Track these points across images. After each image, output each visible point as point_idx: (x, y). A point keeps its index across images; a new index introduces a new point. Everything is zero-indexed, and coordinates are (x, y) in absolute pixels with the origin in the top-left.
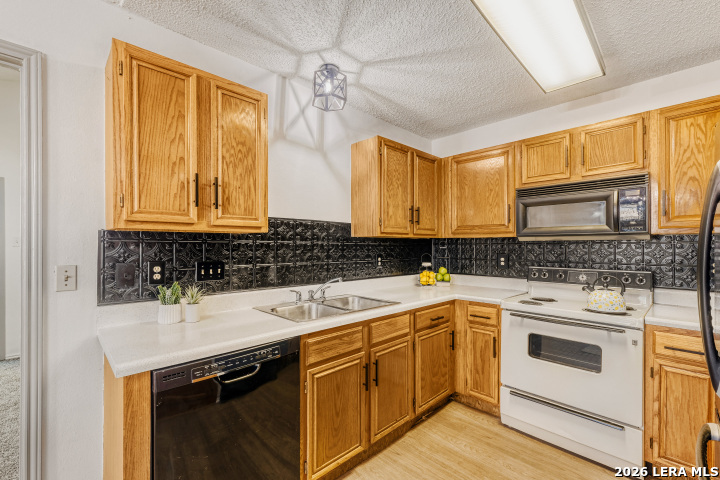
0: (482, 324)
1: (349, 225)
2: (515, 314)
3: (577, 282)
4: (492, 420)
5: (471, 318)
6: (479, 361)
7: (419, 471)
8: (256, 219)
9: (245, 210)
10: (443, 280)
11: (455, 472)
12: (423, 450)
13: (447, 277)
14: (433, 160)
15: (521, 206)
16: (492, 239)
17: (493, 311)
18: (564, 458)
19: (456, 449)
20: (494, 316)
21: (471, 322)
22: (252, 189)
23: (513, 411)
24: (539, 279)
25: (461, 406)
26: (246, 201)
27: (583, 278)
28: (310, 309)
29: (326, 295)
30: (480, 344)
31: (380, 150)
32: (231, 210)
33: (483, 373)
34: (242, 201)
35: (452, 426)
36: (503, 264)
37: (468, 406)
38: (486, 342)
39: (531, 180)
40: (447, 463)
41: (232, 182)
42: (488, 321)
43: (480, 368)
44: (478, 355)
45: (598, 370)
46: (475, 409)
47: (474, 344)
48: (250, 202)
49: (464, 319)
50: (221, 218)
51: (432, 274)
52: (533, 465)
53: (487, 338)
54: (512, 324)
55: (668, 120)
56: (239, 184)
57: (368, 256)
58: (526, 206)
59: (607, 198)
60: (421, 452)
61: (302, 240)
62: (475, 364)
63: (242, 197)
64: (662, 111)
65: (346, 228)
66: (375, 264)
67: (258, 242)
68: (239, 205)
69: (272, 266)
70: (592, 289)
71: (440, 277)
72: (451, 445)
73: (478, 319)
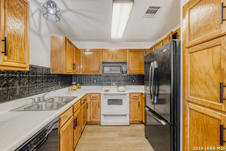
0: (95, 99)
1: (50, 69)
2: (105, 95)
3: (113, 85)
4: (98, 126)
5: (92, 98)
6: (94, 110)
7: (89, 149)
8: (25, 63)
9: (20, 58)
10: (79, 88)
11: (98, 143)
12: (86, 142)
13: (80, 87)
14: (77, 49)
15: (103, 66)
16: (92, 75)
17: (98, 95)
18: (116, 127)
19: (95, 137)
20: (98, 96)
21: (92, 99)
22: (23, 47)
23: (104, 121)
24: (105, 85)
25: (88, 125)
26: (20, 53)
27: (114, 84)
28: (42, 105)
29: (45, 98)
30: (94, 105)
31: (66, 42)
32: (12, 57)
33: (95, 113)
34: (18, 53)
35: (90, 132)
36: (95, 82)
37: (90, 124)
38: (96, 104)
39: (105, 60)
40: (95, 142)
41: (12, 41)
42: (97, 98)
43: (94, 112)
44: (94, 108)
45: (122, 104)
46: (92, 124)
47: (93, 105)
48: (22, 54)
49: (90, 99)
50: (7, 61)
51: (76, 86)
52: (112, 132)
53: (97, 103)
54: (104, 98)
55: (130, 51)
56: (16, 44)
57: (56, 81)
58: (104, 66)
59: (120, 66)
60: (86, 143)
61: (32, 75)
62: (93, 111)
63: (18, 51)
64: (129, 50)
65: (48, 69)
66: (58, 84)
67: (10, 75)
68: (17, 55)
69: (18, 87)
70: (119, 87)
71: (78, 87)
72: (93, 137)
73: (94, 98)
